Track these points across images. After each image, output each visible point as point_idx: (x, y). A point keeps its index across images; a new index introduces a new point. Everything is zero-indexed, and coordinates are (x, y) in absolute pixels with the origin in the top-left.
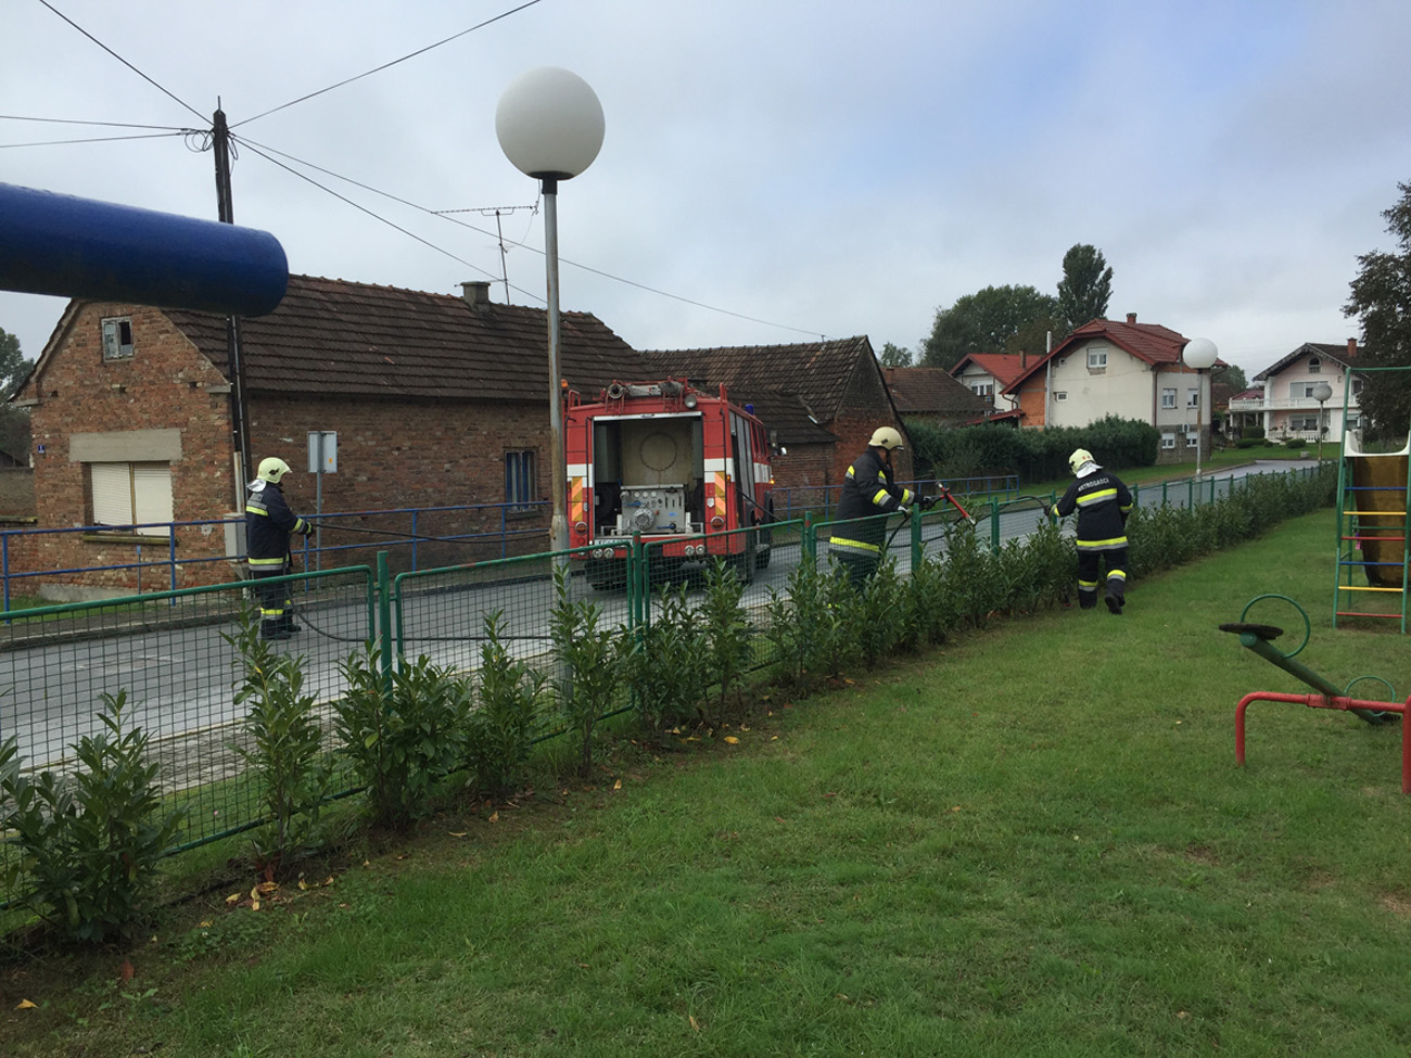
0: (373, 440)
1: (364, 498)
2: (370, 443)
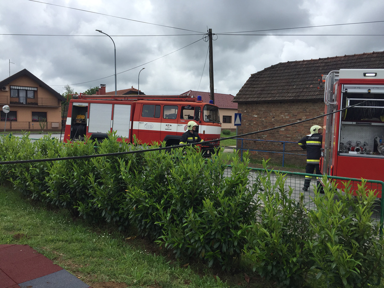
0: (288, 116)
1: (283, 136)
2: (287, 117)
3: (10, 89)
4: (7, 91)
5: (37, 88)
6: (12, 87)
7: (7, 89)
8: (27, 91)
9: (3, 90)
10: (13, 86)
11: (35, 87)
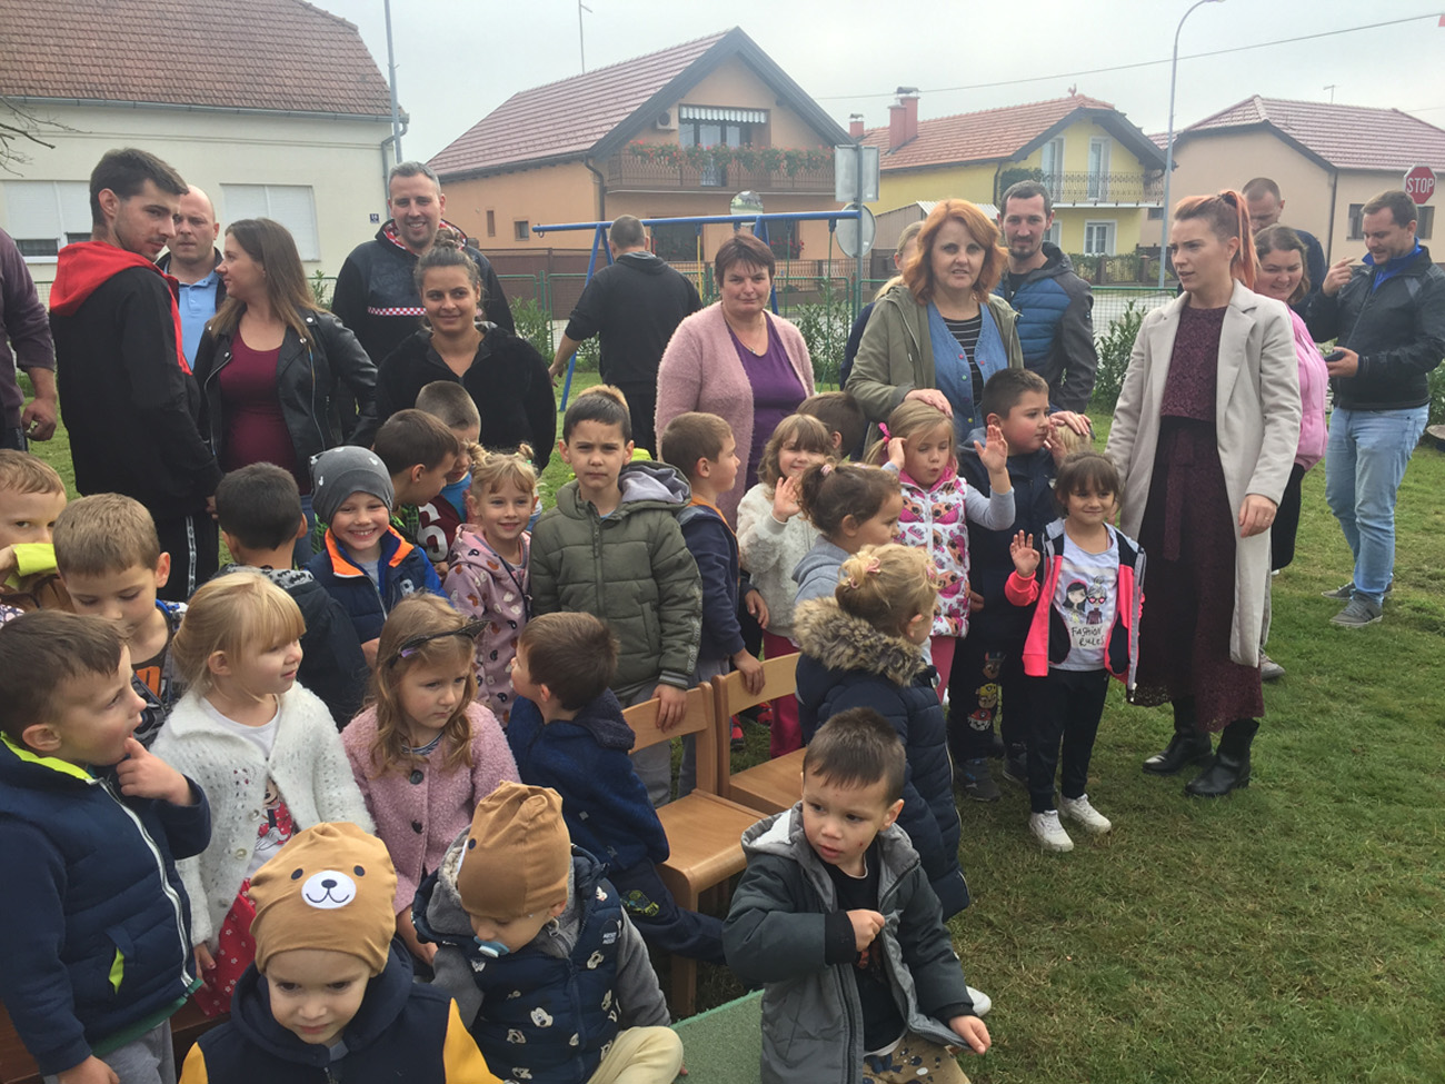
3: (681, 121)
4: (674, 130)
5: (765, 111)
6: (684, 110)
7: (674, 124)
8: (723, 124)
9: (660, 127)
10: (688, 106)
11: (758, 110)
